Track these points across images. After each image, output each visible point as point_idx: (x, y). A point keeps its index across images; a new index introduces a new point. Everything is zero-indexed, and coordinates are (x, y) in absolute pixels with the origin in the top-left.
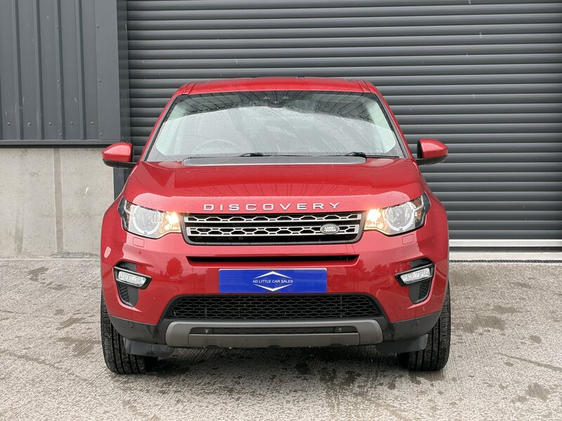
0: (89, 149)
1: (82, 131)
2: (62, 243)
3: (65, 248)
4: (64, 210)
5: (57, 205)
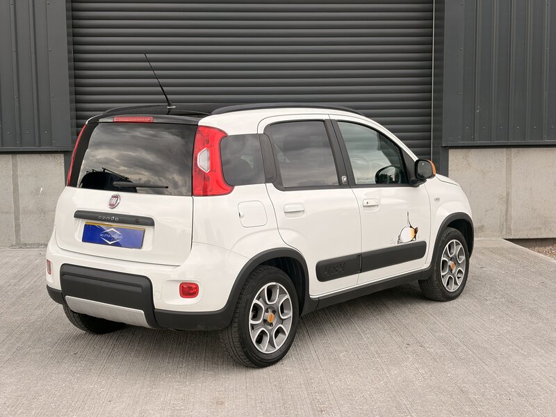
0: (43, 155)
1: (37, 140)
2: (20, 235)
3: (23, 240)
4: (21, 207)
5: (15, 203)
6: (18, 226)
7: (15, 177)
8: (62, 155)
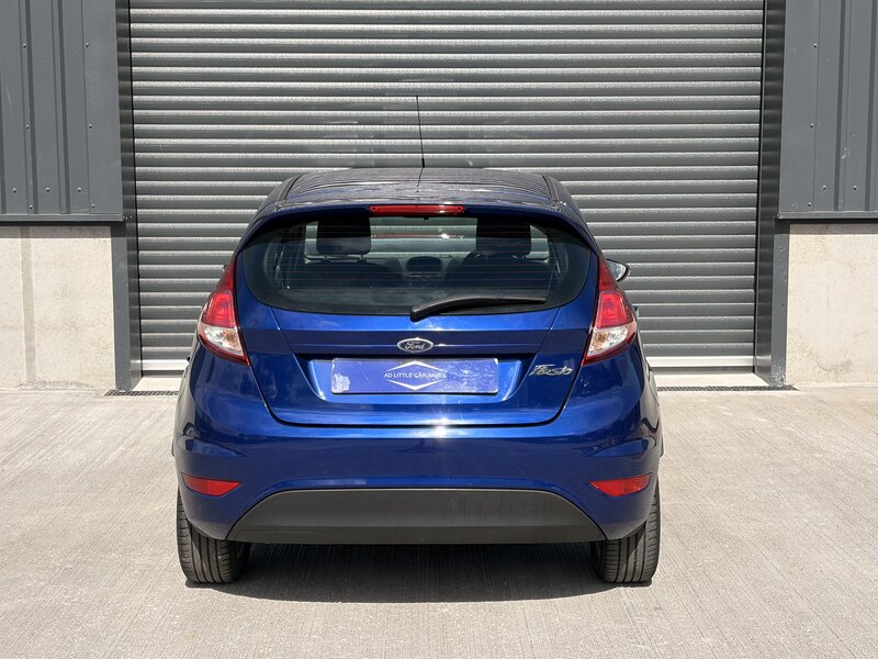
0: (75, 228)
1: (64, 202)
2: (35, 368)
3: (39, 375)
4: (36, 319)
5: (26, 311)
6: (30, 350)
7: (26, 266)
8: (108, 228)
